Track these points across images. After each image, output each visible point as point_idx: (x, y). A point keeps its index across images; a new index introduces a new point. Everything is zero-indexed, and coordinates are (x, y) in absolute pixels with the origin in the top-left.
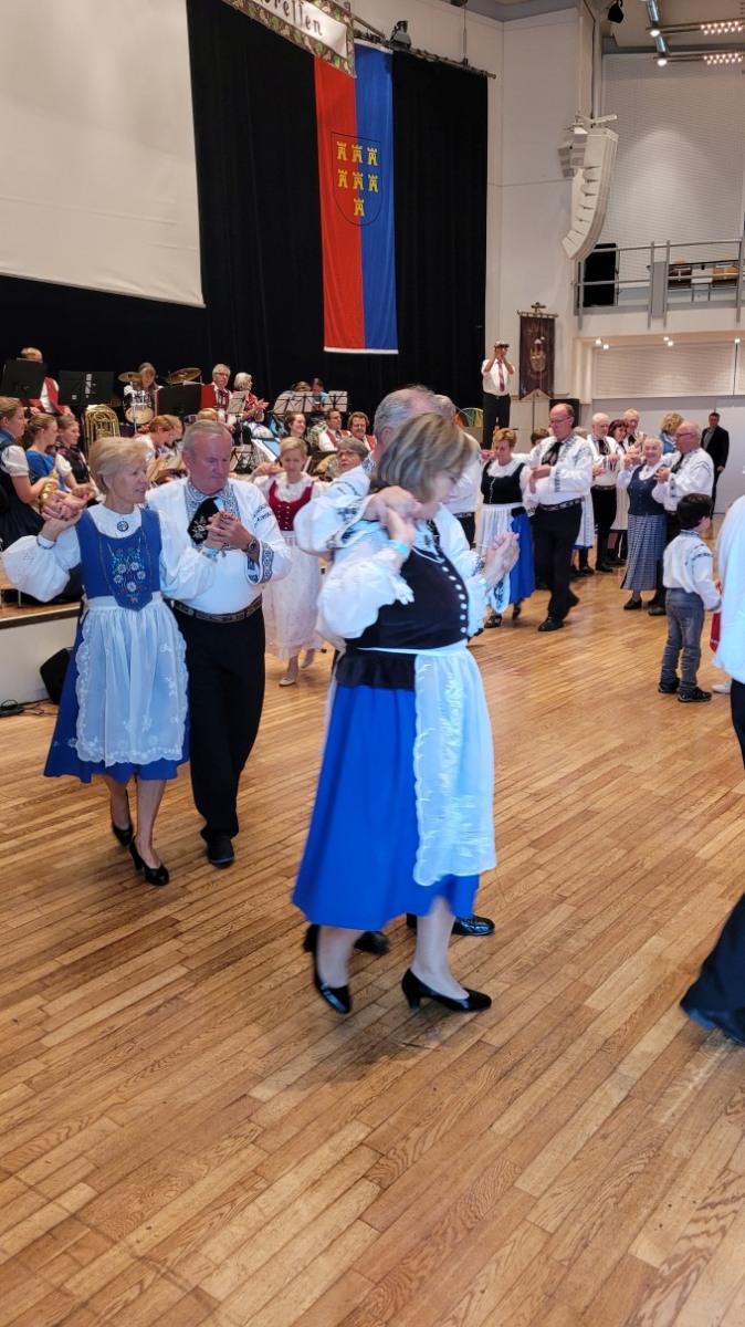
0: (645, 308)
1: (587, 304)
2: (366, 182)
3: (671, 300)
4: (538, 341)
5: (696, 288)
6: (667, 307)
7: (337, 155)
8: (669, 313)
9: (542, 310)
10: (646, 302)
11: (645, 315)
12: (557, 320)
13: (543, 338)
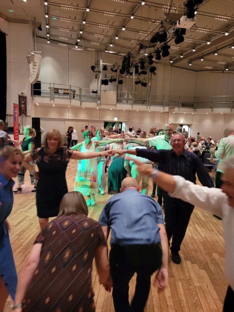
0: (49, 97)
1: (34, 94)
3: (55, 96)
4: (23, 102)
5: (60, 94)
6: (54, 98)
8: (55, 99)
9: (24, 95)
10: (49, 96)
11: (49, 99)
12: (27, 97)
13: (24, 101)
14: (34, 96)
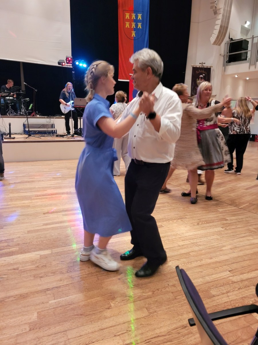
1: (229, 62)
2: (137, 25)
4: (201, 76)
6: (256, 61)
7: (126, 17)
11: (248, 64)
13: (204, 75)
14: (228, 66)
